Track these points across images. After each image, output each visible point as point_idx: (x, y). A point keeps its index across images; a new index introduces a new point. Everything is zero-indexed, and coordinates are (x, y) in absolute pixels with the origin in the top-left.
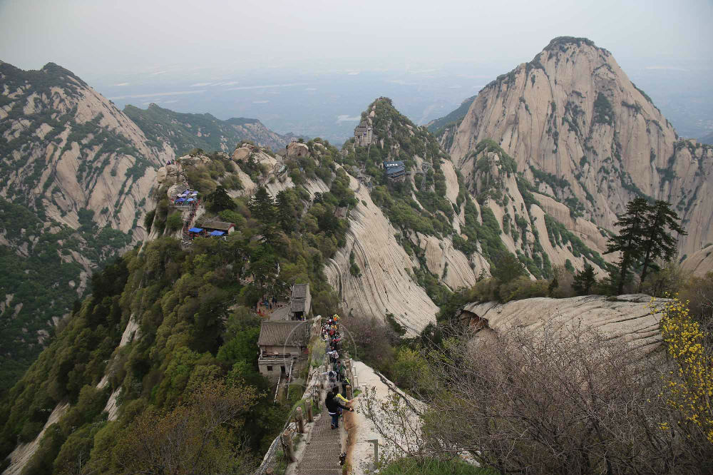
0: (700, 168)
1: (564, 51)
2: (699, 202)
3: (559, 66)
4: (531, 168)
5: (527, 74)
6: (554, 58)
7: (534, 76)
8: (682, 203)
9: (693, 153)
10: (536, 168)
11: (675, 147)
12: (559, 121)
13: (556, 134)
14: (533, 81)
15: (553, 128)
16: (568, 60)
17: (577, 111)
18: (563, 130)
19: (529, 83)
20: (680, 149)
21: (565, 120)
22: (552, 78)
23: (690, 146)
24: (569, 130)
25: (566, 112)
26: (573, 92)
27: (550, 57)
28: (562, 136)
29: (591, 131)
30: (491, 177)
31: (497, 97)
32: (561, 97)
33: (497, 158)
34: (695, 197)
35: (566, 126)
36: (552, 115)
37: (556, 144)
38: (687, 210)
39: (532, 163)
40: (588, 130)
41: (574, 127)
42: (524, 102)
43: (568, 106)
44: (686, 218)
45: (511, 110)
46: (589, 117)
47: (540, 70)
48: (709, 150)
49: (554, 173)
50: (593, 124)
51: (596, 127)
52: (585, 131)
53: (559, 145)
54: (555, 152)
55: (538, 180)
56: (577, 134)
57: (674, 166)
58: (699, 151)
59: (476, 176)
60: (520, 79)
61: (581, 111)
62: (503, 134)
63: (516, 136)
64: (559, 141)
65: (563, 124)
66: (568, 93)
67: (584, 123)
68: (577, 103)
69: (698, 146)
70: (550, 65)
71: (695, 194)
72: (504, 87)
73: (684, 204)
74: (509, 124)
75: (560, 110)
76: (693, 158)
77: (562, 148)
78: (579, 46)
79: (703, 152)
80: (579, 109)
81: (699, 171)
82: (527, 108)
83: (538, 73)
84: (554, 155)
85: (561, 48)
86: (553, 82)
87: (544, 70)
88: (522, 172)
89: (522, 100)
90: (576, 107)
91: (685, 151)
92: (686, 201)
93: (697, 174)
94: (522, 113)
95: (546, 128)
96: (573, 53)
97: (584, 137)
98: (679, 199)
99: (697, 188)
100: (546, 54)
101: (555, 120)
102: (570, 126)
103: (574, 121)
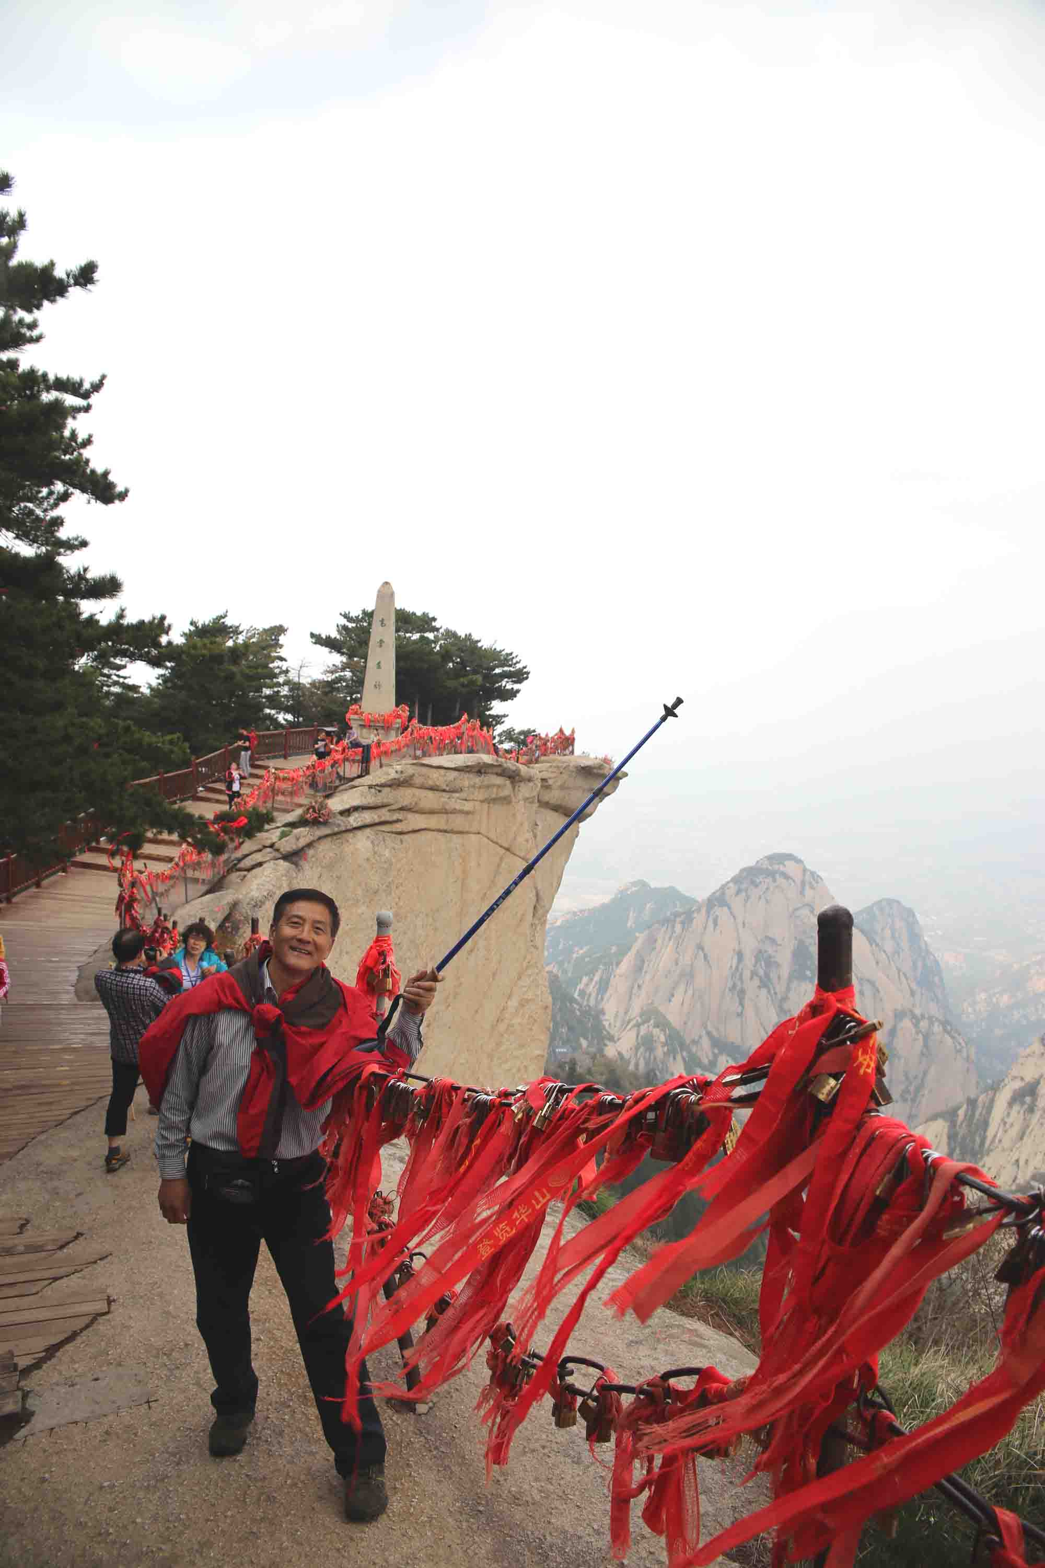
0: (926, 1045)
1: (756, 886)
2: (926, 1092)
3: (749, 904)
4: (709, 1034)
5: (708, 912)
6: (744, 894)
7: (717, 916)
8: (906, 1091)
9: (916, 1025)
10: (715, 1033)
11: (895, 1016)
12: (747, 974)
13: (742, 992)
14: (715, 923)
15: (739, 983)
16: (760, 898)
17: (770, 963)
18: (752, 986)
19: (711, 924)
20: (901, 1020)
21: (754, 974)
22: (740, 920)
23: (914, 1016)
24: (759, 987)
25: (756, 963)
26: (767, 937)
27: (738, 892)
28: (749, 994)
29: (788, 989)
30: (655, 1059)
31: (670, 939)
32: (750, 945)
33: (663, 1039)
34: (921, 1087)
35: (756, 982)
36: (737, 968)
37: (741, 1004)
38: (913, 1100)
39: (710, 1028)
40: (783, 989)
41: (765, 983)
42: (703, 949)
43: (759, 955)
44: (914, 1112)
45: (686, 960)
46: (785, 971)
47: (725, 909)
48: (936, 1024)
49: (738, 1041)
50: (790, 980)
51: (794, 984)
52: (780, 988)
53: (746, 1006)
54: (740, 1015)
55: (716, 1051)
56: (769, 992)
57: (895, 1040)
58: (924, 1024)
59: (639, 1054)
60: (699, 919)
61: (776, 962)
62: (674, 988)
63: (690, 992)
64: (747, 1002)
65: (751, 978)
66: (759, 938)
67: (779, 978)
68: (770, 951)
69: (923, 1016)
70: (737, 903)
71: (922, 1080)
72: (678, 928)
73: (908, 1092)
74: (682, 975)
75: (749, 961)
76: (917, 1033)
77: (750, 1012)
78: (774, 881)
79: (930, 1027)
80: (772, 960)
81: (925, 1050)
82: (705, 957)
83: (721, 913)
84: (739, 1020)
85: (753, 882)
86: (740, 926)
87: (729, 908)
88: (696, 1038)
89: (700, 947)
90: (770, 957)
91: (907, 1023)
92: (912, 1089)
93: (922, 1054)
94: (700, 963)
95: (730, 984)
96: (767, 889)
97: (779, 996)
98: (903, 1087)
99: (925, 1073)
100: (733, 888)
101: (741, 975)
102: (761, 981)
103: (767, 975)
